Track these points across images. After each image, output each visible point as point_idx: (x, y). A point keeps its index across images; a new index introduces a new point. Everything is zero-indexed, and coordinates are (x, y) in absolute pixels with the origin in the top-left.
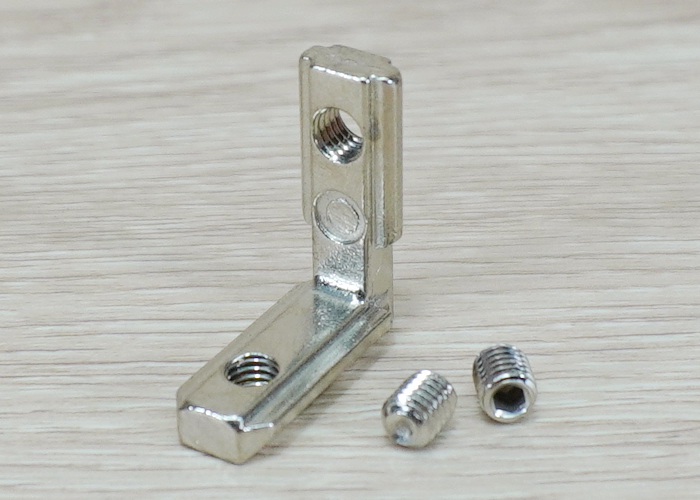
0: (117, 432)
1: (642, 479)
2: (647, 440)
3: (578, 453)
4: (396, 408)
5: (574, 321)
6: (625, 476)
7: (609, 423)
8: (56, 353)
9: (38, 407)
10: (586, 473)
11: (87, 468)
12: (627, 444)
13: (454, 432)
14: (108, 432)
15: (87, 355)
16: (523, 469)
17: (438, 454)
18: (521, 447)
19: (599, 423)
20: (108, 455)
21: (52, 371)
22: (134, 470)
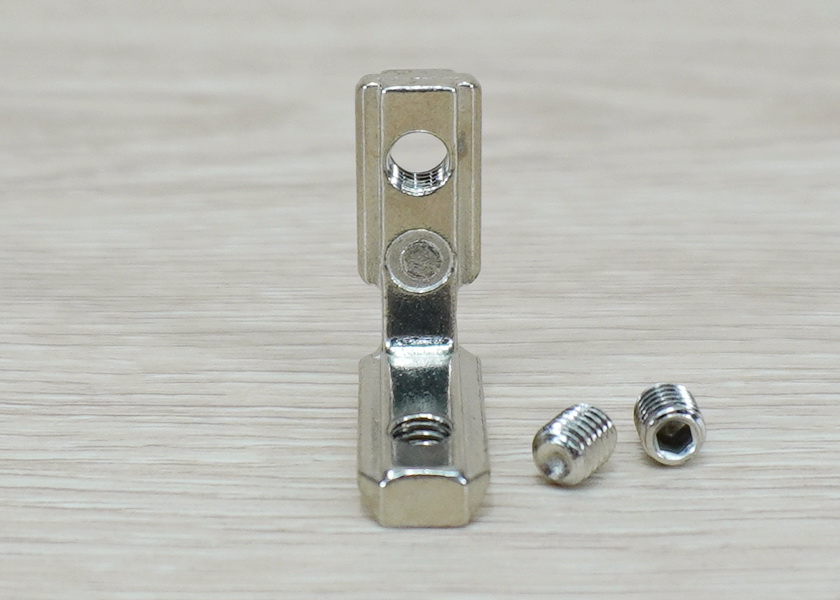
0: (239, 466)
1: (823, 518)
2: (828, 484)
3: (752, 494)
4: (550, 437)
5: (748, 380)
6: (804, 515)
7: (787, 469)
8: (176, 397)
9: (152, 442)
10: (761, 512)
11: (203, 496)
12: (806, 487)
13: (613, 474)
14: (228, 465)
15: (210, 399)
16: (690, 507)
17: (595, 493)
18: (687, 488)
19: (775, 469)
20: (227, 485)
21: (171, 411)
22: (256, 499)
